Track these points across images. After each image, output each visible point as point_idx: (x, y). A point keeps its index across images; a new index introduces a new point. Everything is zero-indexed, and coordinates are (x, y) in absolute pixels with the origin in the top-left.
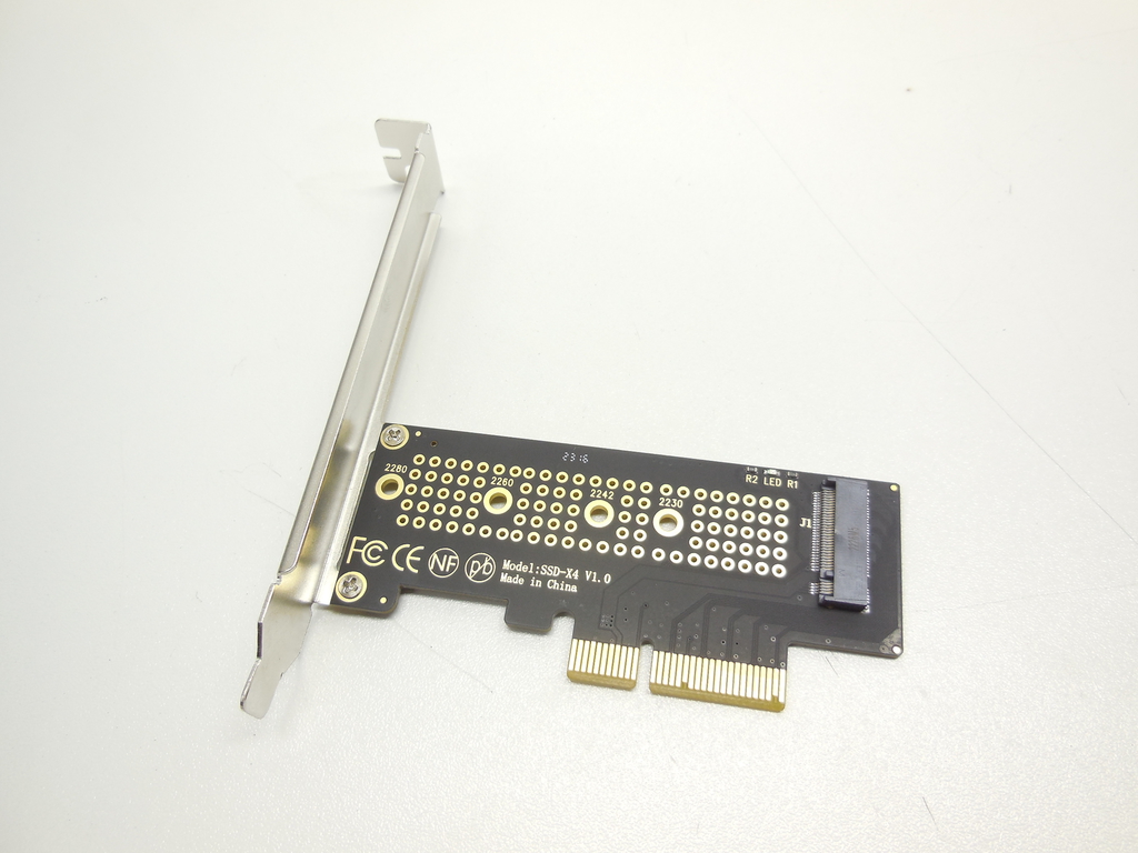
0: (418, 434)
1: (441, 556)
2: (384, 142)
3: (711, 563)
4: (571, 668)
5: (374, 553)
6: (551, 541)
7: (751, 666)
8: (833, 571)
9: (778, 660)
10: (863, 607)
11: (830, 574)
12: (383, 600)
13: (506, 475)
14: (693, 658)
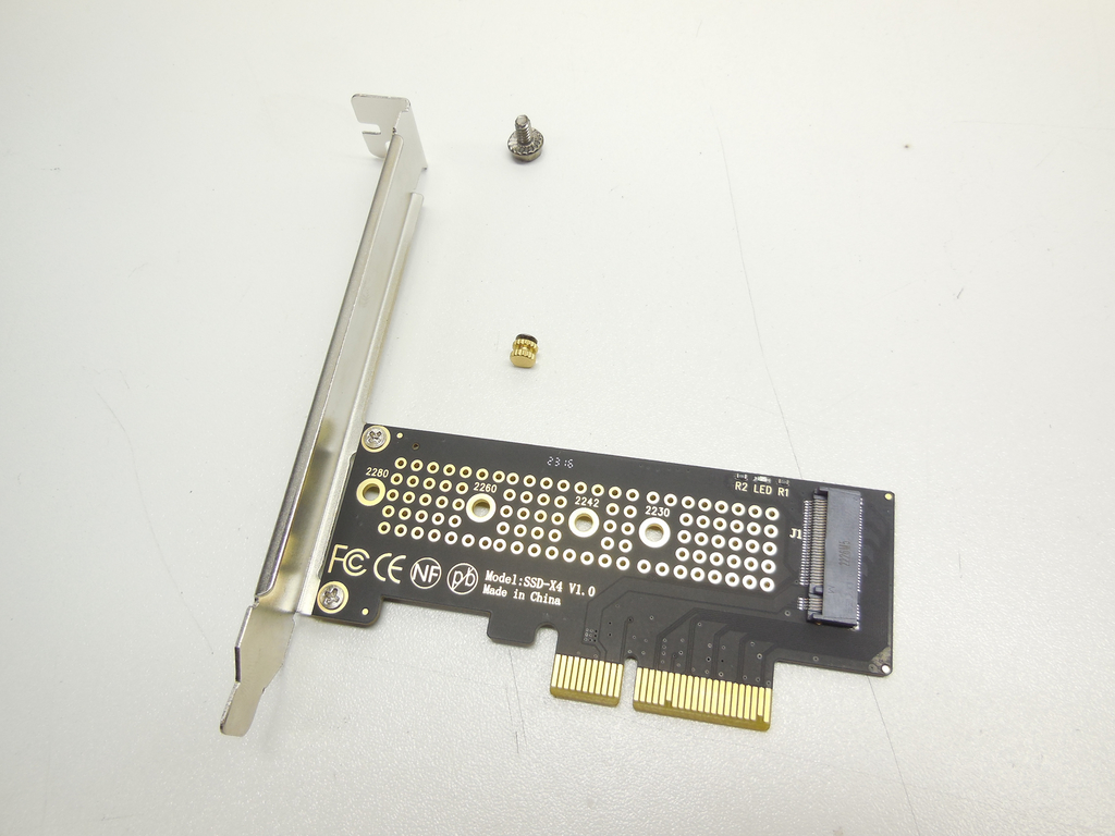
0: (400, 435)
1: (423, 565)
2: (362, 118)
3: (698, 575)
4: (554, 684)
5: (356, 562)
6: (534, 551)
7: (736, 685)
8: (822, 586)
9: (764, 679)
10: (852, 626)
11: (819, 590)
12: (365, 612)
13: (490, 481)
14: (678, 675)
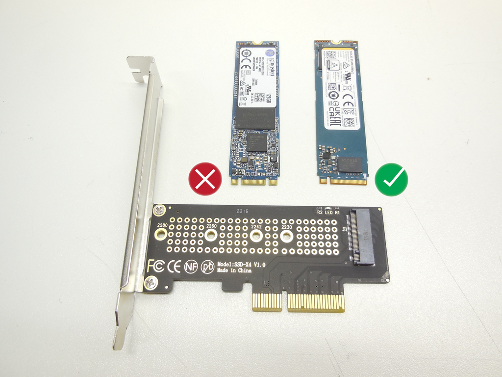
0: (170, 208)
1: (189, 263)
2: (131, 66)
3: (307, 252)
4: (254, 307)
5: (159, 266)
6: (237, 251)
7: (329, 295)
8: (359, 250)
9: (339, 291)
10: (372, 264)
11: (357, 251)
12: (167, 287)
13: (213, 223)
14: (305, 295)
